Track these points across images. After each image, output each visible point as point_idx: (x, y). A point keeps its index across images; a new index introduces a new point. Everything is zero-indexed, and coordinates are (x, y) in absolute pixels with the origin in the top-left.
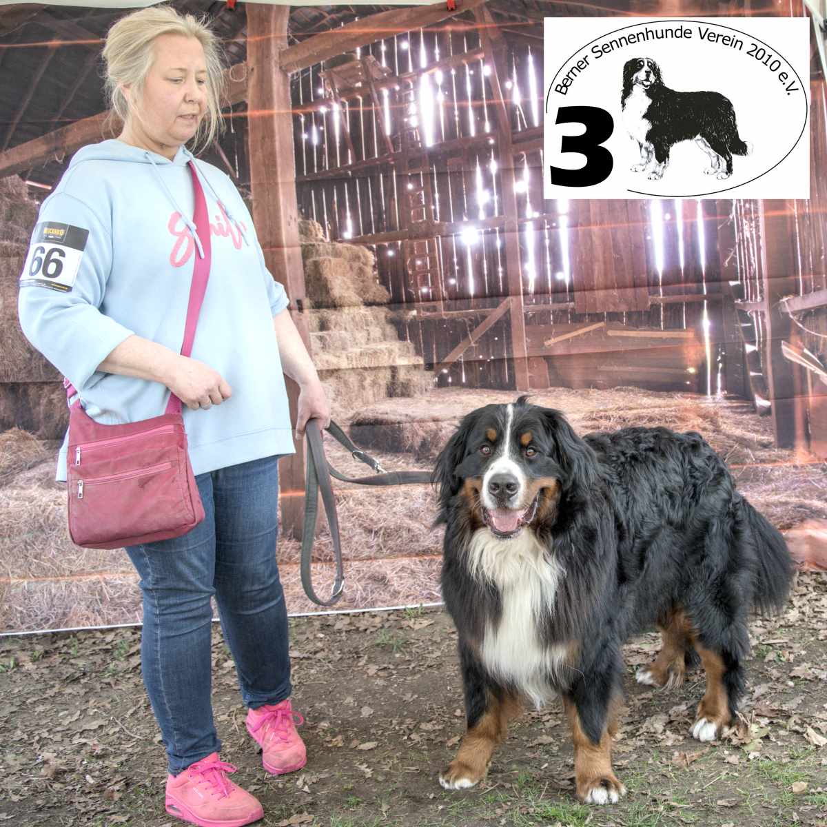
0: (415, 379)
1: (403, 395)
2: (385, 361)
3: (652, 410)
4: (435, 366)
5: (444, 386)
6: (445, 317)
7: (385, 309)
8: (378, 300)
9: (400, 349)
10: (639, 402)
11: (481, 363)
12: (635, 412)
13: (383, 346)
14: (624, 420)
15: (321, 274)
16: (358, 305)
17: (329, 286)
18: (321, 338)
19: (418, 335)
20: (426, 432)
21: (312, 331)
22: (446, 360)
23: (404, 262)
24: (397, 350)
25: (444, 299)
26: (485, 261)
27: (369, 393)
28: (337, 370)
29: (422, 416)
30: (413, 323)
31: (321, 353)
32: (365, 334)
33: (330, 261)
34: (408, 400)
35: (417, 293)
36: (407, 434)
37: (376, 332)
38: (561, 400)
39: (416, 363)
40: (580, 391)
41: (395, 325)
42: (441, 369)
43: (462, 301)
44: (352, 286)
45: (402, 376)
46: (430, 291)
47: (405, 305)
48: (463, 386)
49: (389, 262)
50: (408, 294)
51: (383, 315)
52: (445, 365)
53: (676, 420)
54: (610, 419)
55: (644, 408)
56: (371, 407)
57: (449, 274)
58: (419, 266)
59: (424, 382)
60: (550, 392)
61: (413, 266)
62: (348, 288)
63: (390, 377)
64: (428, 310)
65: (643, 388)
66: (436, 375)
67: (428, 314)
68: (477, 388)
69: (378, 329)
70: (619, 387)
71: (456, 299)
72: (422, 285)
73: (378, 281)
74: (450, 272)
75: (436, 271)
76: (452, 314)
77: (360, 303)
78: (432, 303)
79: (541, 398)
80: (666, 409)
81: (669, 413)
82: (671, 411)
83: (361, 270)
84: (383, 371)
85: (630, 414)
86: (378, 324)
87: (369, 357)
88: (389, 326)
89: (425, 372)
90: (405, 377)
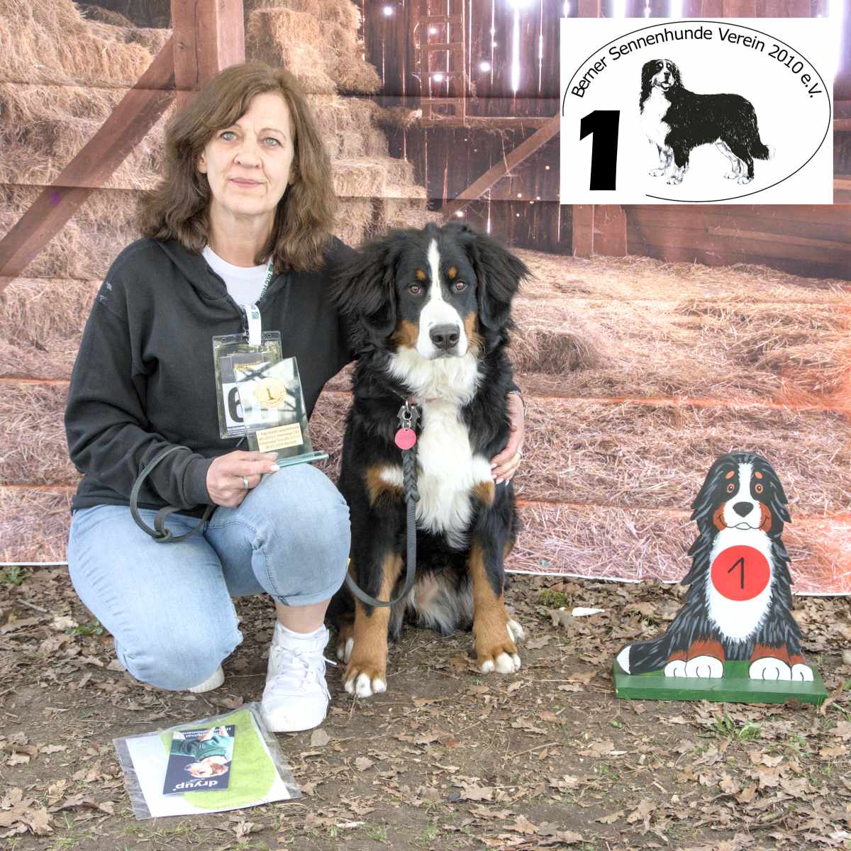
2: (364, 189)
3: (792, 305)
4: (444, 204)
6: (467, 126)
7: (371, 103)
8: (361, 88)
9: (389, 172)
10: (772, 291)
11: (520, 205)
12: (762, 306)
13: (363, 164)
14: (743, 319)
15: (271, 37)
16: (330, 94)
17: (284, 57)
19: (422, 150)
22: (463, 196)
23: (409, 27)
24: (385, 173)
25: (469, 96)
26: (541, 38)
30: (416, 130)
32: (336, 140)
33: (288, 14)
35: (425, 80)
37: (354, 140)
38: (643, 276)
39: (415, 197)
40: (676, 266)
41: (385, 133)
42: (454, 211)
43: (497, 101)
44: (321, 61)
45: (390, 216)
46: (448, 81)
47: (404, 100)
49: (385, 25)
50: (411, 80)
51: (367, 114)
52: (460, 204)
53: (828, 324)
54: (720, 316)
55: (779, 302)
57: (480, 54)
58: (433, 37)
60: (627, 263)
61: (423, 36)
62: (315, 64)
63: (370, 216)
64: (441, 111)
65: (780, 270)
67: (441, 117)
69: (358, 135)
70: (742, 265)
71: (489, 96)
72: (434, 69)
73: (363, 56)
74: (482, 51)
75: (460, 46)
76: (480, 122)
77: (331, 89)
78: (448, 101)
79: (611, 272)
80: (815, 306)
81: (819, 313)
82: (822, 310)
83: (338, 35)
84: (361, 204)
85: (754, 310)
86: (359, 127)
87: (339, 179)
88: (376, 133)
89: (427, 213)
90: (395, 219)
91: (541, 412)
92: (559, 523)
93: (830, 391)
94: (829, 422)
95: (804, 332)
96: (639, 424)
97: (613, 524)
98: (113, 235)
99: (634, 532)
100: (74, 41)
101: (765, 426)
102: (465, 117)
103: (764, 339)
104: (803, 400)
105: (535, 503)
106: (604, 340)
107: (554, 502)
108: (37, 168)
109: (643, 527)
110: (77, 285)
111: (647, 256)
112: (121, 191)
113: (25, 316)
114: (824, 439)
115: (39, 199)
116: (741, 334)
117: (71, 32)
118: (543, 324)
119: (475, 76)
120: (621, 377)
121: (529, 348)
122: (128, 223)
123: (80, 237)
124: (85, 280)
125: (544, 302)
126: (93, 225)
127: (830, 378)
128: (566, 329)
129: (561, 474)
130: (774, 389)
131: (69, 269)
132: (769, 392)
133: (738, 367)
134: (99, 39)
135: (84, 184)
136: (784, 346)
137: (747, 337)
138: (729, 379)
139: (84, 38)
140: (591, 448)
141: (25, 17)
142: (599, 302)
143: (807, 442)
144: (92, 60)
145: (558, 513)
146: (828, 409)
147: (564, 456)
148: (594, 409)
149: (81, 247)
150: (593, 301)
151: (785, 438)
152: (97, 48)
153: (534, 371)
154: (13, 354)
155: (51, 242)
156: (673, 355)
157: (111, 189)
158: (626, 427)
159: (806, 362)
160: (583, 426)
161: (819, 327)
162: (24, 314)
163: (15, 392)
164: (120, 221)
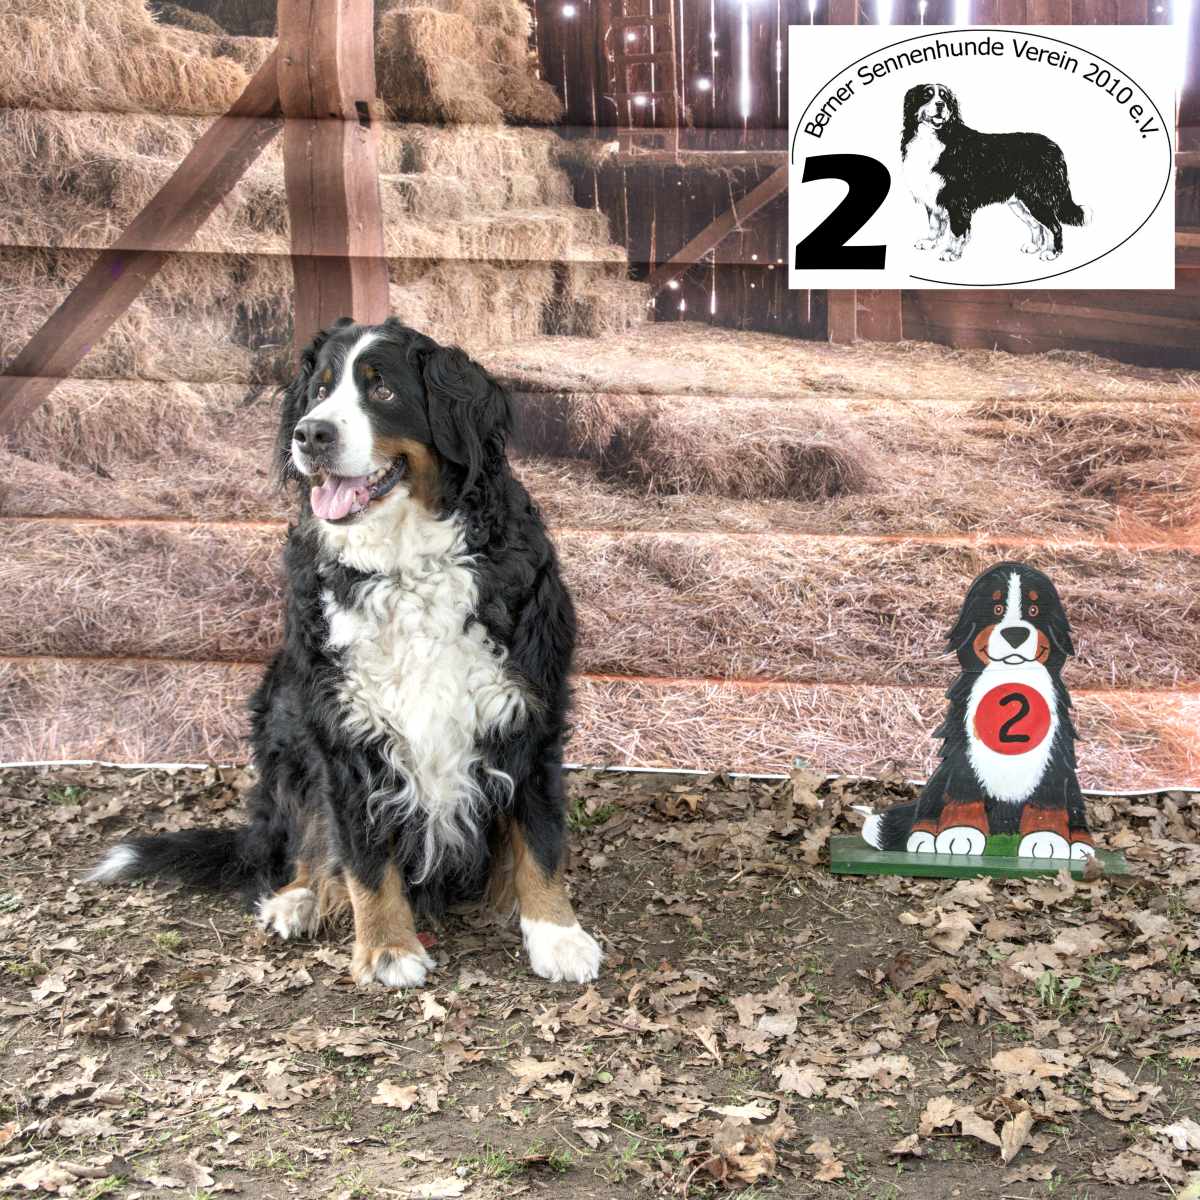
0: (605, 298)
1: (577, 332)
2: (542, 250)
3: (1127, 404)
4: (652, 270)
5: (669, 320)
6: (681, 163)
7: (551, 135)
8: (536, 114)
9: (576, 226)
10: (1100, 385)
11: (755, 271)
12: (1088, 406)
13: (540, 216)
14: (1061, 424)
15: (411, 49)
16: (494, 123)
18: (404, 189)
19: (619, 198)
20: (624, 417)
21: (386, 171)
22: (677, 258)
23: (599, 32)
24: (571, 227)
25: (683, 125)
26: (779, 43)
27: (502, 322)
28: (436, 262)
29: (616, 381)
30: (610, 170)
31: (402, 220)
32: (501, 186)
33: (433, 17)
34: (588, 342)
35: (623, 106)
36: (581, 417)
37: (526, 183)
38: (924, 368)
39: (612, 259)
40: (969, 355)
41: (569, 173)
42: (665, 280)
43: (723, 130)
44: (479, 80)
45: (578, 288)
46: (653, 104)
47: (595, 131)
48: (711, 322)
49: (565, 31)
50: (604, 105)
51: (545, 147)
52: (674, 270)
54: (1029, 420)
55: (1109, 400)
56: (505, 353)
57: (696, 68)
58: (631, 45)
59: (625, 306)
60: (902, 350)
61: (618, 43)
62: (472, 84)
63: (552, 290)
64: (644, 143)
65: (1113, 357)
66: (651, 294)
67: (645, 152)
68: (740, 329)
69: (531, 178)
70: (1057, 351)
71: (710, 126)
72: (635, 89)
73: (537, 73)
74: (698, 63)
75: (669, 58)
76: (698, 157)
77: (495, 118)
78: (656, 131)
79: (880, 363)
80: (1159, 405)
81: (1165, 415)
82: (1169, 412)
83: (501, 45)
84: (538, 272)
85: (1076, 411)
86: (532, 166)
87: (507, 237)
88: (557, 174)
89: (629, 283)
90: (585, 292)
91: (789, 555)
92: (817, 710)
93: (1181, 523)
94: (1181, 566)
95: (1145, 442)
96: (923, 571)
97: (890, 709)
98: (197, 319)
99: (919, 718)
100: (141, 53)
101: (1095, 571)
102: (678, 150)
103: (1091, 452)
104: (1146, 536)
105: (782, 685)
106: (874, 455)
107: (810, 681)
108: (90, 226)
109: (931, 711)
110: (148, 388)
111: (929, 341)
112: (208, 255)
113: (80, 432)
114: (1175, 588)
115: (93, 270)
116: (1059, 445)
117: (137, 41)
118: (789, 433)
119: (691, 96)
120: (897, 506)
121: (771, 465)
122: (218, 301)
123: (152, 323)
124: (160, 382)
125: (790, 404)
126: (168, 306)
127: (1182, 506)
128: (821, 439)
129: (818, 640)
130: (1107, 521)
131: (138, 366)
132: (1100, 526)
133: (1057, 492)
134: (176, 51)
135: (156, 246)
136: (1118, 463)
137: (1067, 448)
138: (1045, 509)
139: (155, 49)
140: (858, 605)
141: (74, 19)
142: (865, 403)
143: (1150, 593)
144: (165, 81)
145: (815, 696)
146: (1179, 547)
147: (821, 615)
148: (861, 551)
149: (153, 336)
150: (856, 402)
151: (1121, 588)
152: (173, 63)
153: (779, 497)
154: (65, 484)
155: (111, 330)
156: (966, 474)
157: (194, 253)
158: (905, 576)
159: (1150, 484)
160: (847, 574)
161: (1166, 436)
162: (78, 429)
163: (68, 537)
164: (208, 299)
